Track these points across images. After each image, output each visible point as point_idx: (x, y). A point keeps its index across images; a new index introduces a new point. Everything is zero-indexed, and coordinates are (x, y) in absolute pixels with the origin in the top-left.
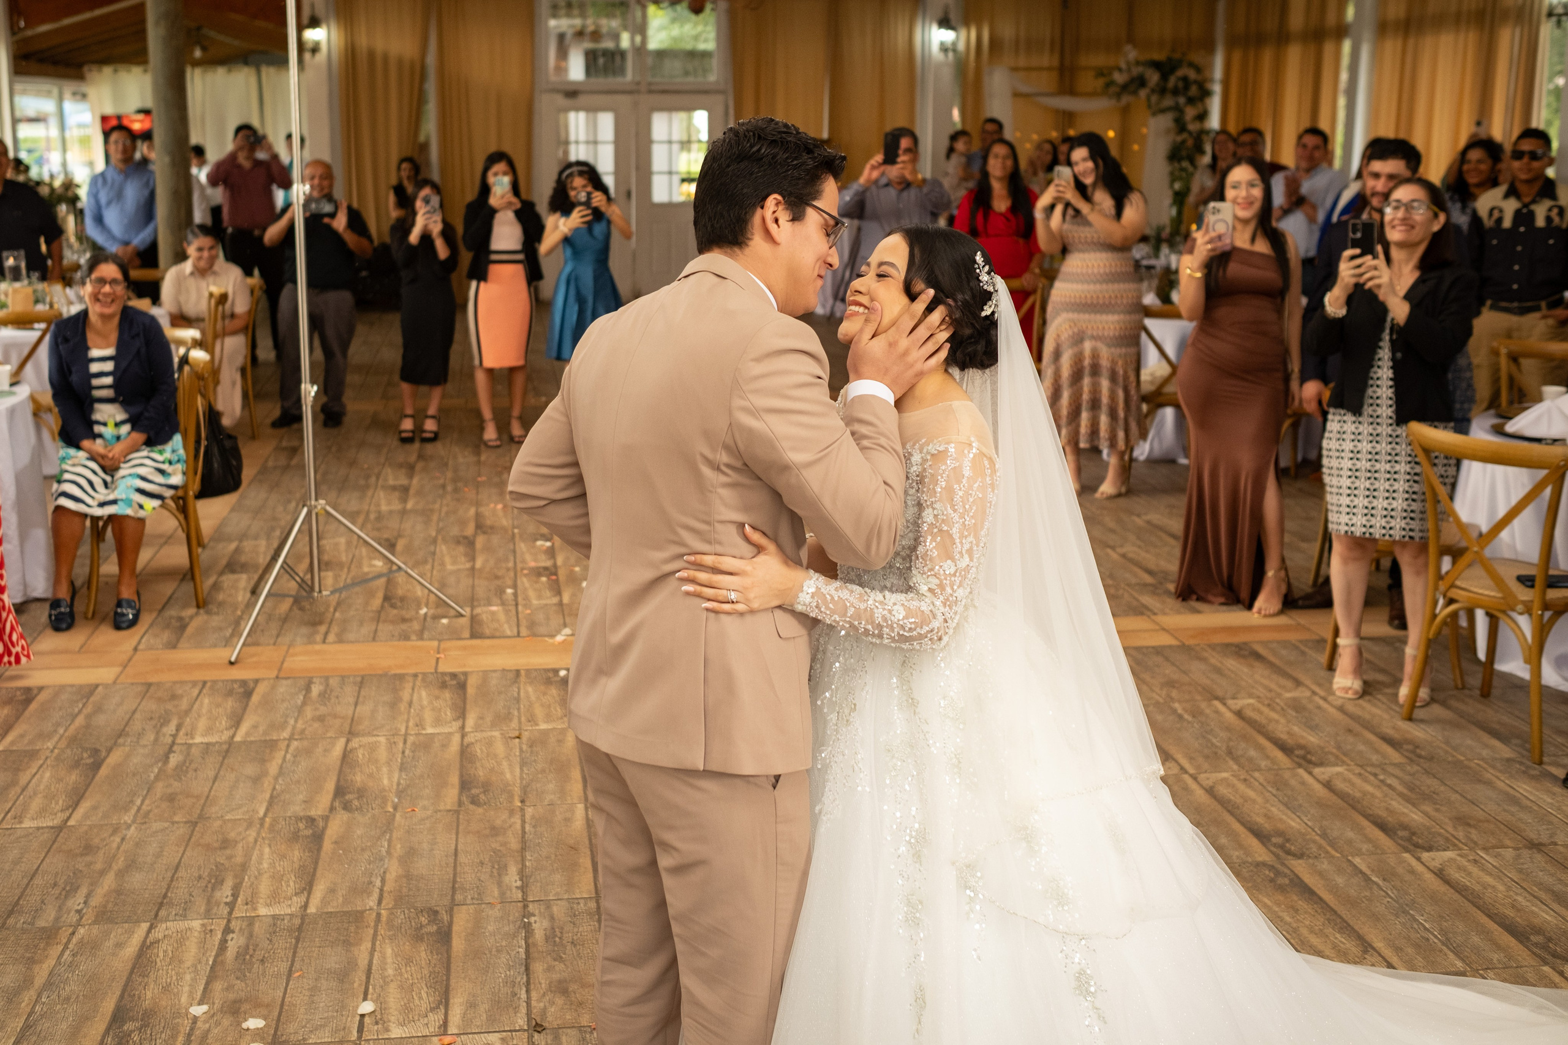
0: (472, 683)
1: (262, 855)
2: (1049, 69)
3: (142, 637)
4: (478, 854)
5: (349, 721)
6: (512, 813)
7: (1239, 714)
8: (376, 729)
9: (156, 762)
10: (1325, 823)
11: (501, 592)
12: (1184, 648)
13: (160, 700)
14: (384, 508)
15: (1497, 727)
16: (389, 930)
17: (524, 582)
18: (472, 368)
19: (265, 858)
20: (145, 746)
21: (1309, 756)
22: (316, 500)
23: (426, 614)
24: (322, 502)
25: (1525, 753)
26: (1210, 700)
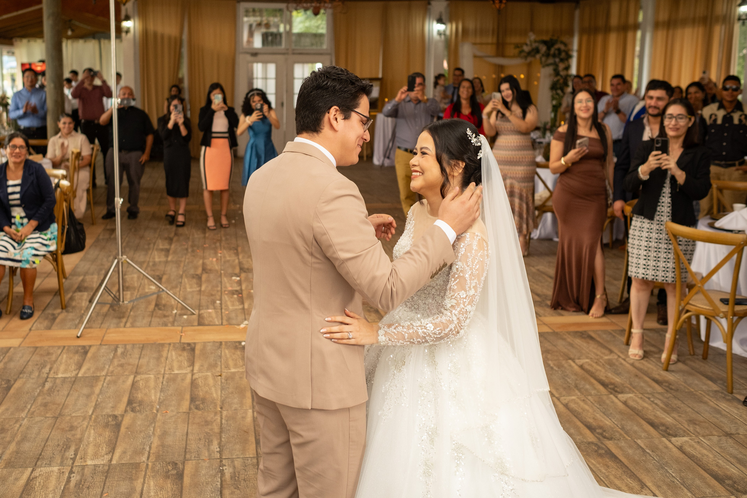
0: (198, 348)
1: (90, 434)
2: (492, 44)
3: (34, 324)
4: (198, 435)
5: (136, 367)
6: (216, 414)
7: (581, 367)
8: (149, 371)
9: (39, 387)
10: (623, 422)
11: (214, 302)
12: (555, 334)
13: (41, 355)
14: (157, 260)
15: (710, 374)
16: (153, 473)
17: (226, 298)
18: (202, 190)
19: (91, 435)
20: (33, 379)
21: (616, 389)
22: (122, 256)
23: (176, 313)
24: (125, 257)
25: (724, 387)
26: (567, 360)
